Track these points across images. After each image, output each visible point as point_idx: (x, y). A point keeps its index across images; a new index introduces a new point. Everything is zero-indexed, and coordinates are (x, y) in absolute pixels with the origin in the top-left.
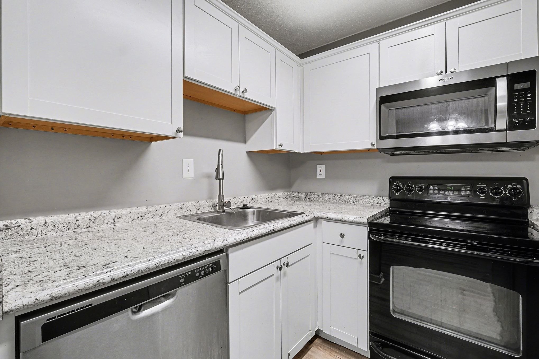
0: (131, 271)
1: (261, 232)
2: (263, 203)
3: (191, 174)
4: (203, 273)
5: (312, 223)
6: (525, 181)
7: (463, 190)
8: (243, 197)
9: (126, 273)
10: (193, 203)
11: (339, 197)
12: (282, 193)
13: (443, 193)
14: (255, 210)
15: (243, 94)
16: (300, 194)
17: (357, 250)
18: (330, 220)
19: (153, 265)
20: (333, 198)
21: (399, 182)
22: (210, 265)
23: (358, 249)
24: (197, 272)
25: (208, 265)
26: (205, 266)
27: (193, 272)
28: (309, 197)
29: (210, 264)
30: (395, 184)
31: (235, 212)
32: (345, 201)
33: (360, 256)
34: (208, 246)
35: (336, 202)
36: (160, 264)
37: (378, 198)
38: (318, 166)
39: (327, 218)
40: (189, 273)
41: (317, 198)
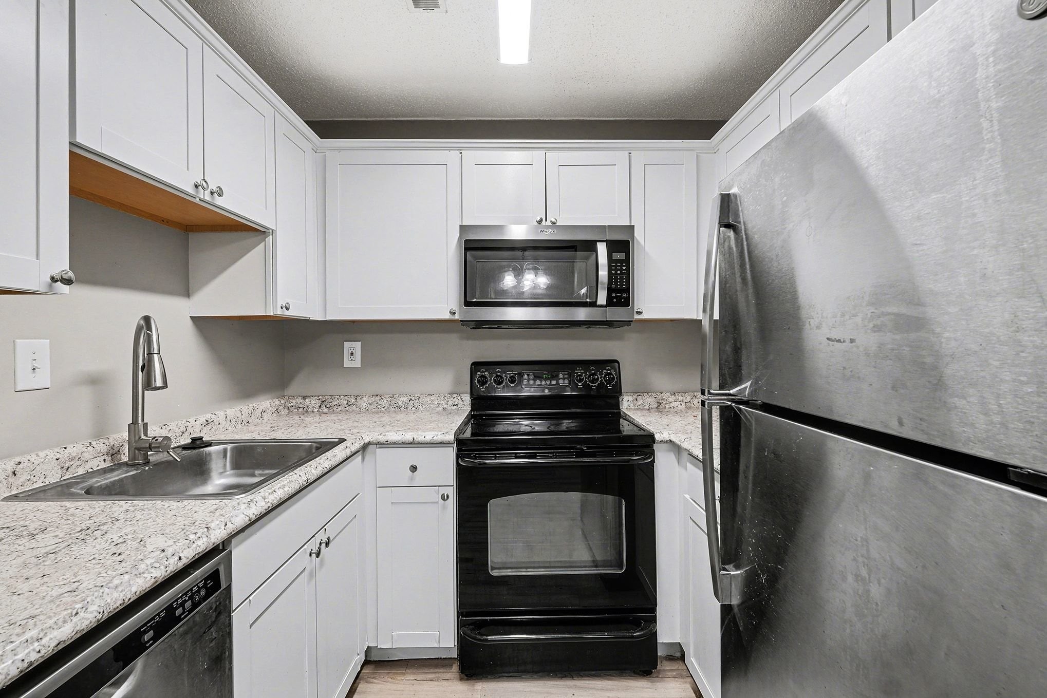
0: (39, 652)
1: (288, 490)
2: (230, 428)
3: (43, 379)
4: (188, 605)
5: (359, 456)
6: (617, 364)
7: (561, 379)
8: (185, 420)
9: (26, 661)
10: (52, 454)
11: (389, 400)
12: (268, 402)
13: (540, 383)
14: (229, 447)
15: (213, 199)
16: (307, 400)
17: (437, 488)
18: (392, 444)
19: (91, 619)
20: (377, 403)
21: (484, 370)
22: (201, 585)
23: (439, 486)
24: (177, 608)
25: (197, 585)
26: (191, 590)
27: (170, 609)
28: (326, 405)
29: (200, 582)
30: (479, 373)
31: (179, 460)
32: (400, 407)
33: (443, 496)
34: (199, 545)
35: (383, 409)
36: (105, 612)
37: (453, 397)
38: (347, 345)
39: (386, 443)
40: (162, 614)
41: (346, 406)
